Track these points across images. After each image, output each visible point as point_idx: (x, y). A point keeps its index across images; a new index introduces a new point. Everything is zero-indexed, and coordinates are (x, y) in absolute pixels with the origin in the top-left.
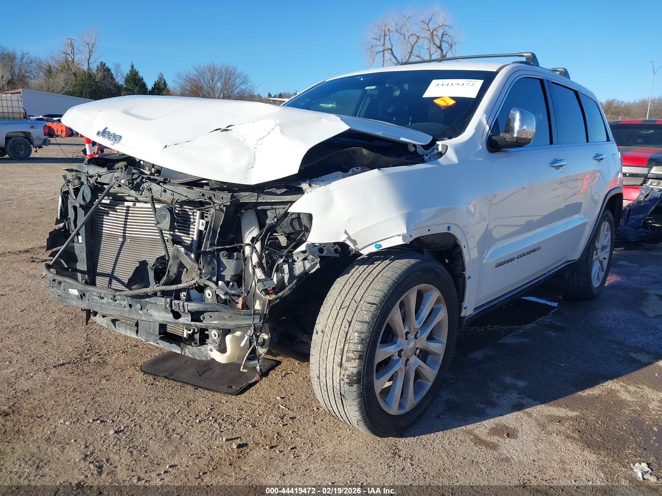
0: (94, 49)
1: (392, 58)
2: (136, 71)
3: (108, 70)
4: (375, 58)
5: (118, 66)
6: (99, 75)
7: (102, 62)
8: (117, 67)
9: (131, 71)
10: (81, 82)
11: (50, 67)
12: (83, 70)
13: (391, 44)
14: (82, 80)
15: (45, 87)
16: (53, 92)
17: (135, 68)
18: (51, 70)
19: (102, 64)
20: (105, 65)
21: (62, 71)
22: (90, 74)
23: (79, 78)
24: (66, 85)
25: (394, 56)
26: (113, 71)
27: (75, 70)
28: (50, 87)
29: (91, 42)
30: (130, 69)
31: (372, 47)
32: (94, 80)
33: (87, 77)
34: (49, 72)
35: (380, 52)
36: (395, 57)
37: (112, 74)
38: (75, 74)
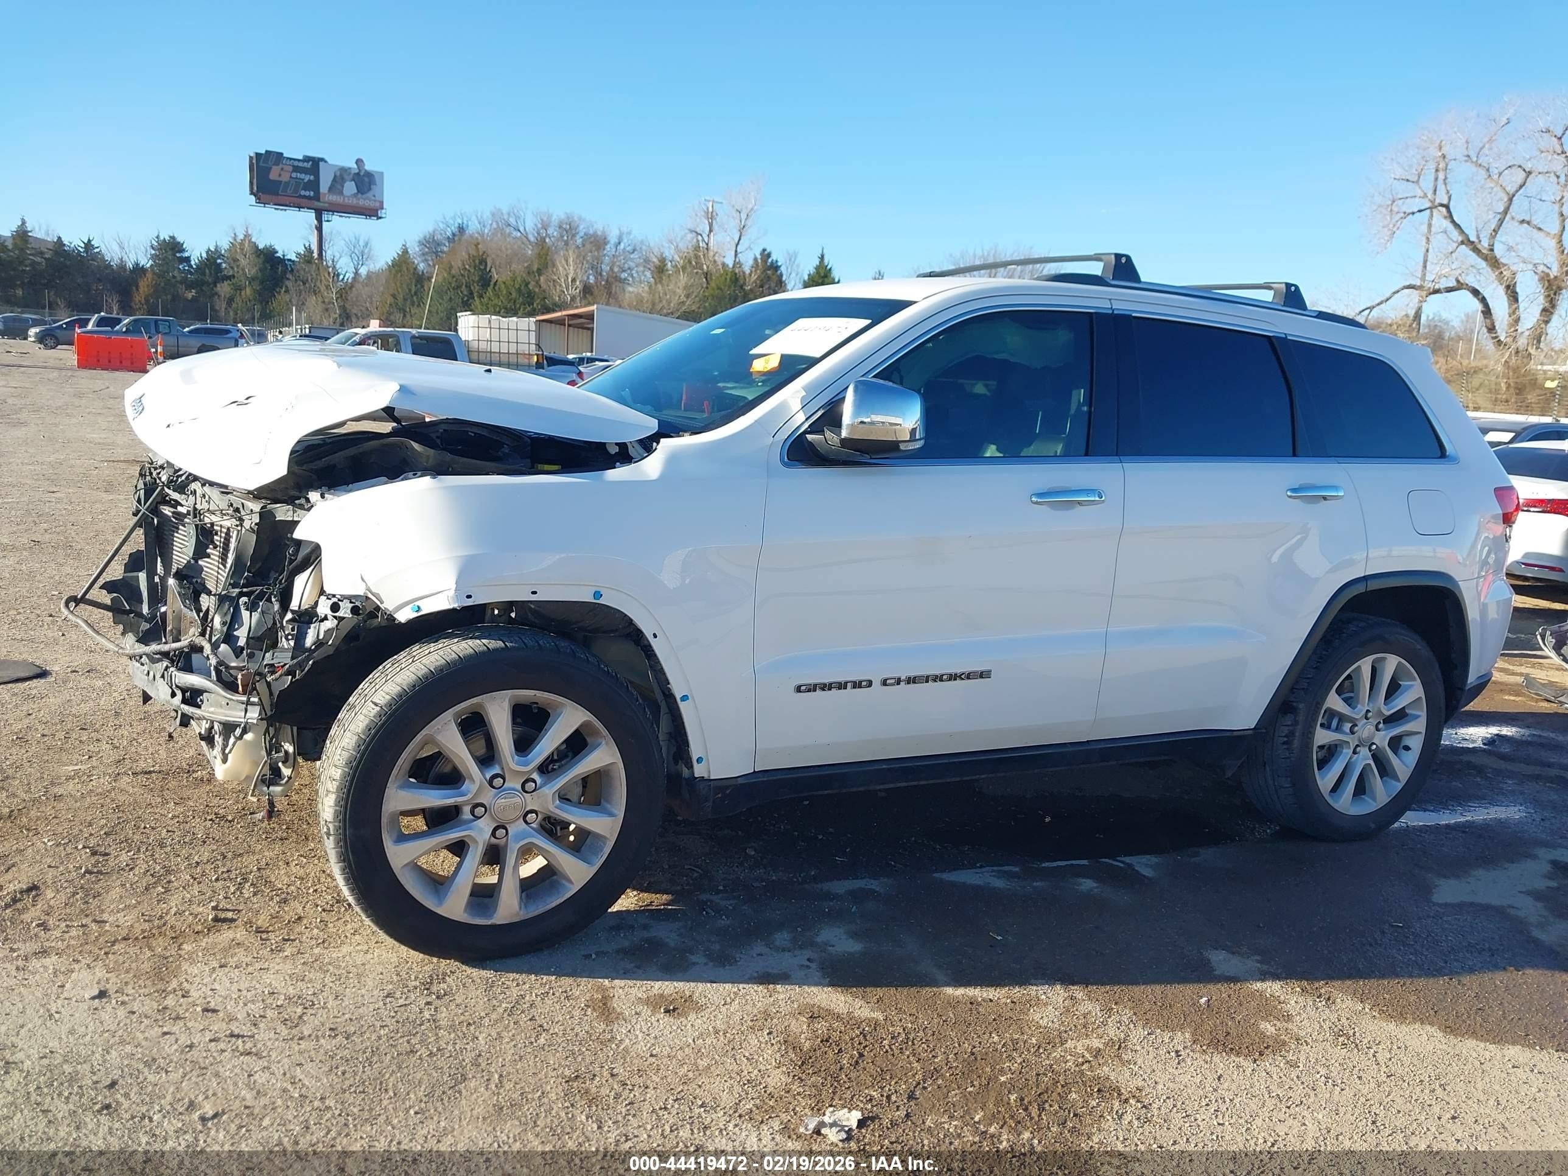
0: (749, 223)
1: (1450, 227)
2: (829, 267)
3: (775, 267)
4: (1398, 228)
5: (792, 257)
6: (754, 277)
7: (764, 250)
8: (790, 260)
9: (817, 268)
10: (717, 292)
11: (663, 261)
12: (724, 264)
13: (1448, 192)
14: (719, 288)
15: (647, 301)
16: (659, 313)
17: (826, 261)
18: (665, 265)
19: (766, 255)
20: (769, 255)
21: (684, 268)
22: (736, 274)
23: (713, 284)
24: (687, 298)
25: (1453, 222)
26: (783, 269)
27: (708, 267)
28: (657, 301)
29: (747, 208)
30: (817, 262)
31: (1394, 201)
32: (741, 287)
33: (728, 280)
34: (660, 270)
35: (1413, 213)
36: (1457, 226)
37: (781, 275)
38: (706, 275)
